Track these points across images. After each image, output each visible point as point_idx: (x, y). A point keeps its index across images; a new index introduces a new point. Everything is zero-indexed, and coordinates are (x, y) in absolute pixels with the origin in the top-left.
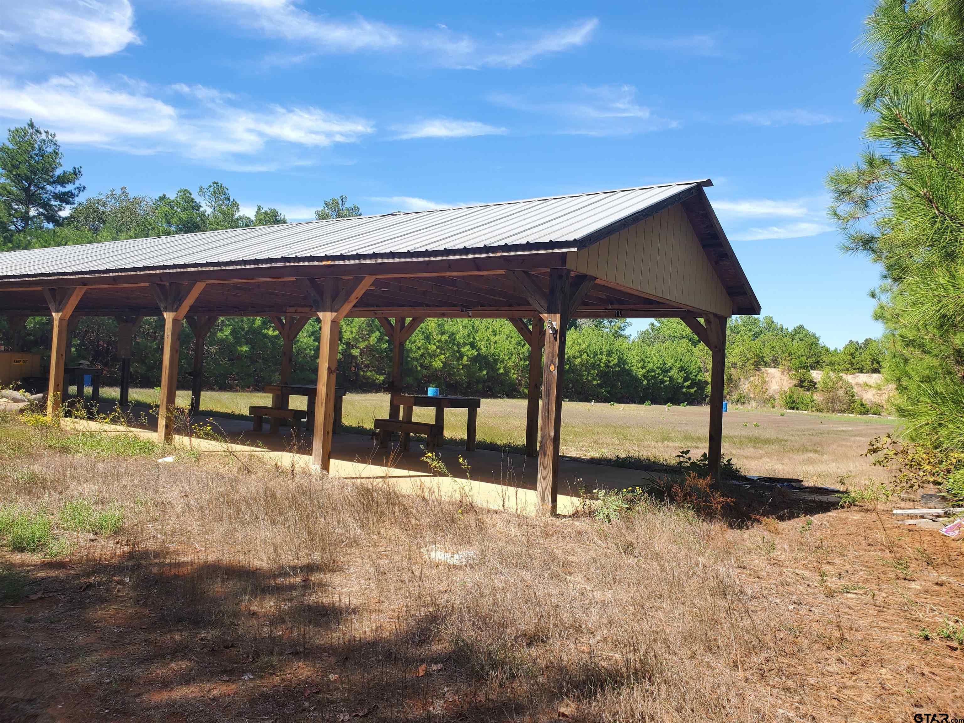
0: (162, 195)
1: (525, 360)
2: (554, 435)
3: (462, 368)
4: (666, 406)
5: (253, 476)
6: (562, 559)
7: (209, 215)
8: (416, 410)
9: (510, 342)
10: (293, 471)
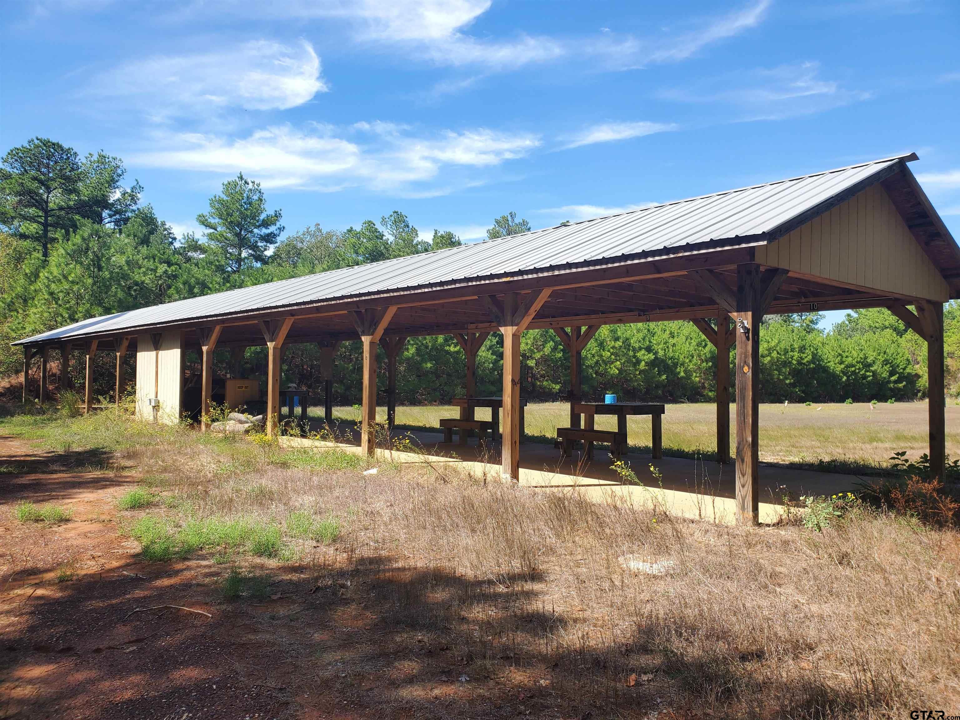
0: (349, 228)
1: (707, 361)
2: (752, 441)
3: (639, 374)
4: (870, 404)
5: (449, 485)
6: (769, 569)
7: (391, 243)
8: (598, 418)
9: (690, 344)
10: (485, 480)
